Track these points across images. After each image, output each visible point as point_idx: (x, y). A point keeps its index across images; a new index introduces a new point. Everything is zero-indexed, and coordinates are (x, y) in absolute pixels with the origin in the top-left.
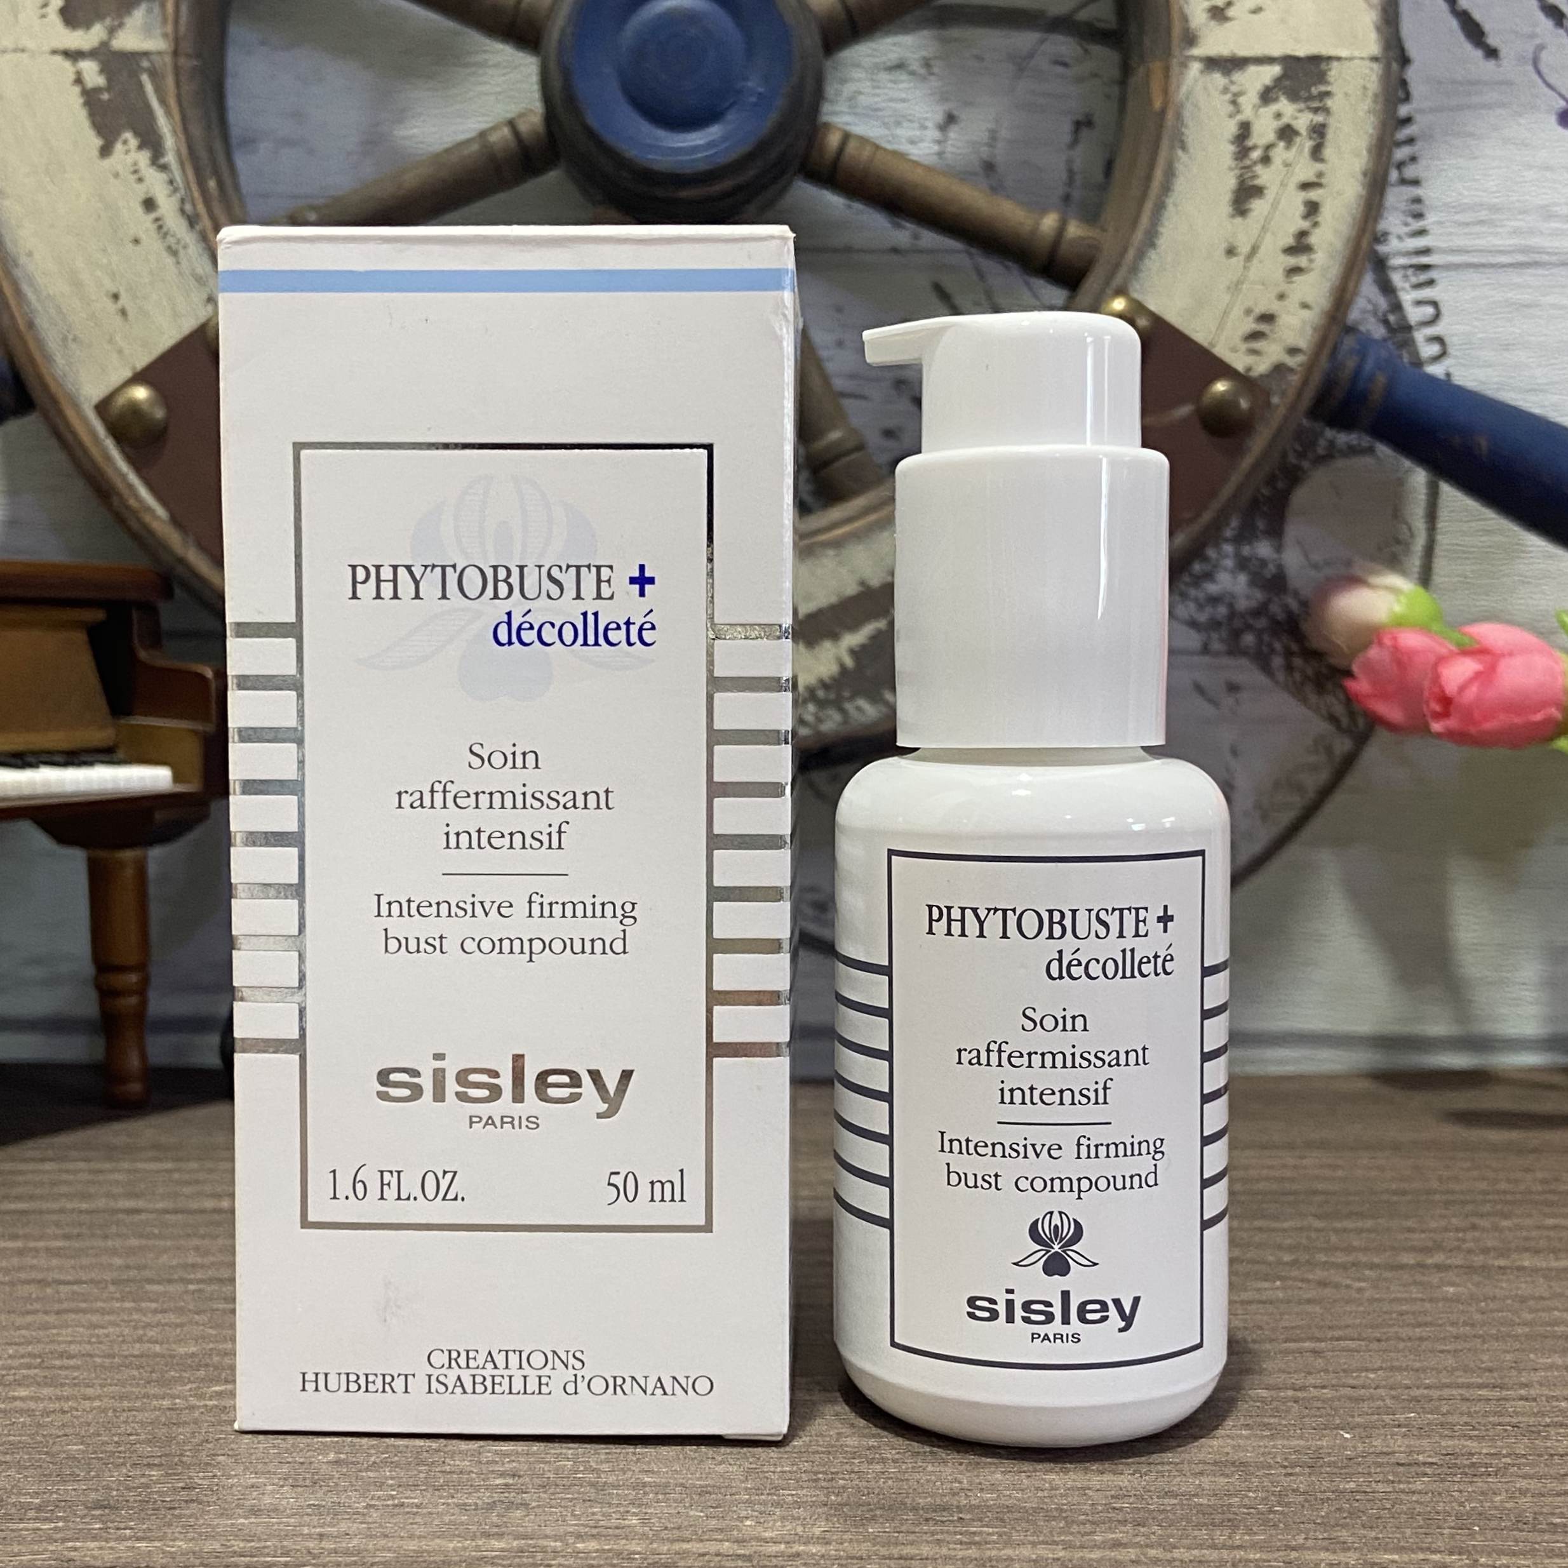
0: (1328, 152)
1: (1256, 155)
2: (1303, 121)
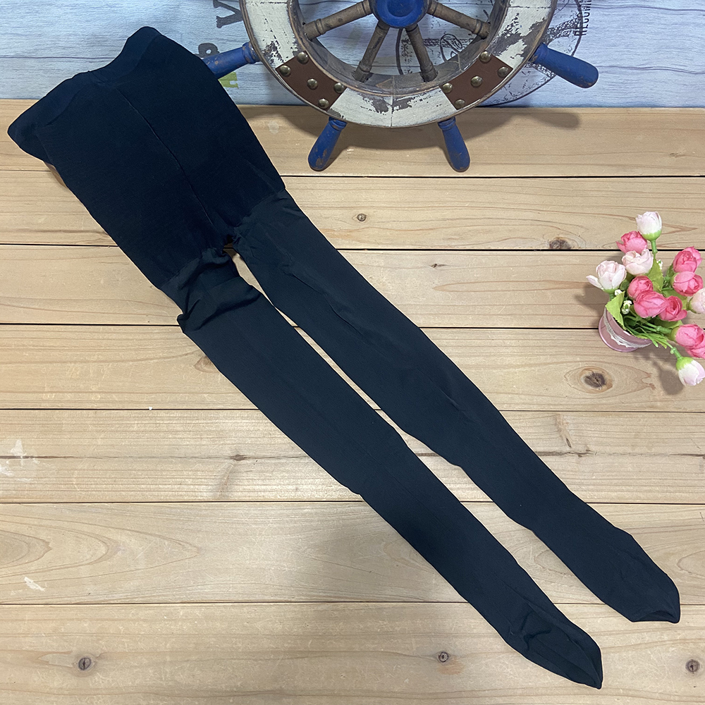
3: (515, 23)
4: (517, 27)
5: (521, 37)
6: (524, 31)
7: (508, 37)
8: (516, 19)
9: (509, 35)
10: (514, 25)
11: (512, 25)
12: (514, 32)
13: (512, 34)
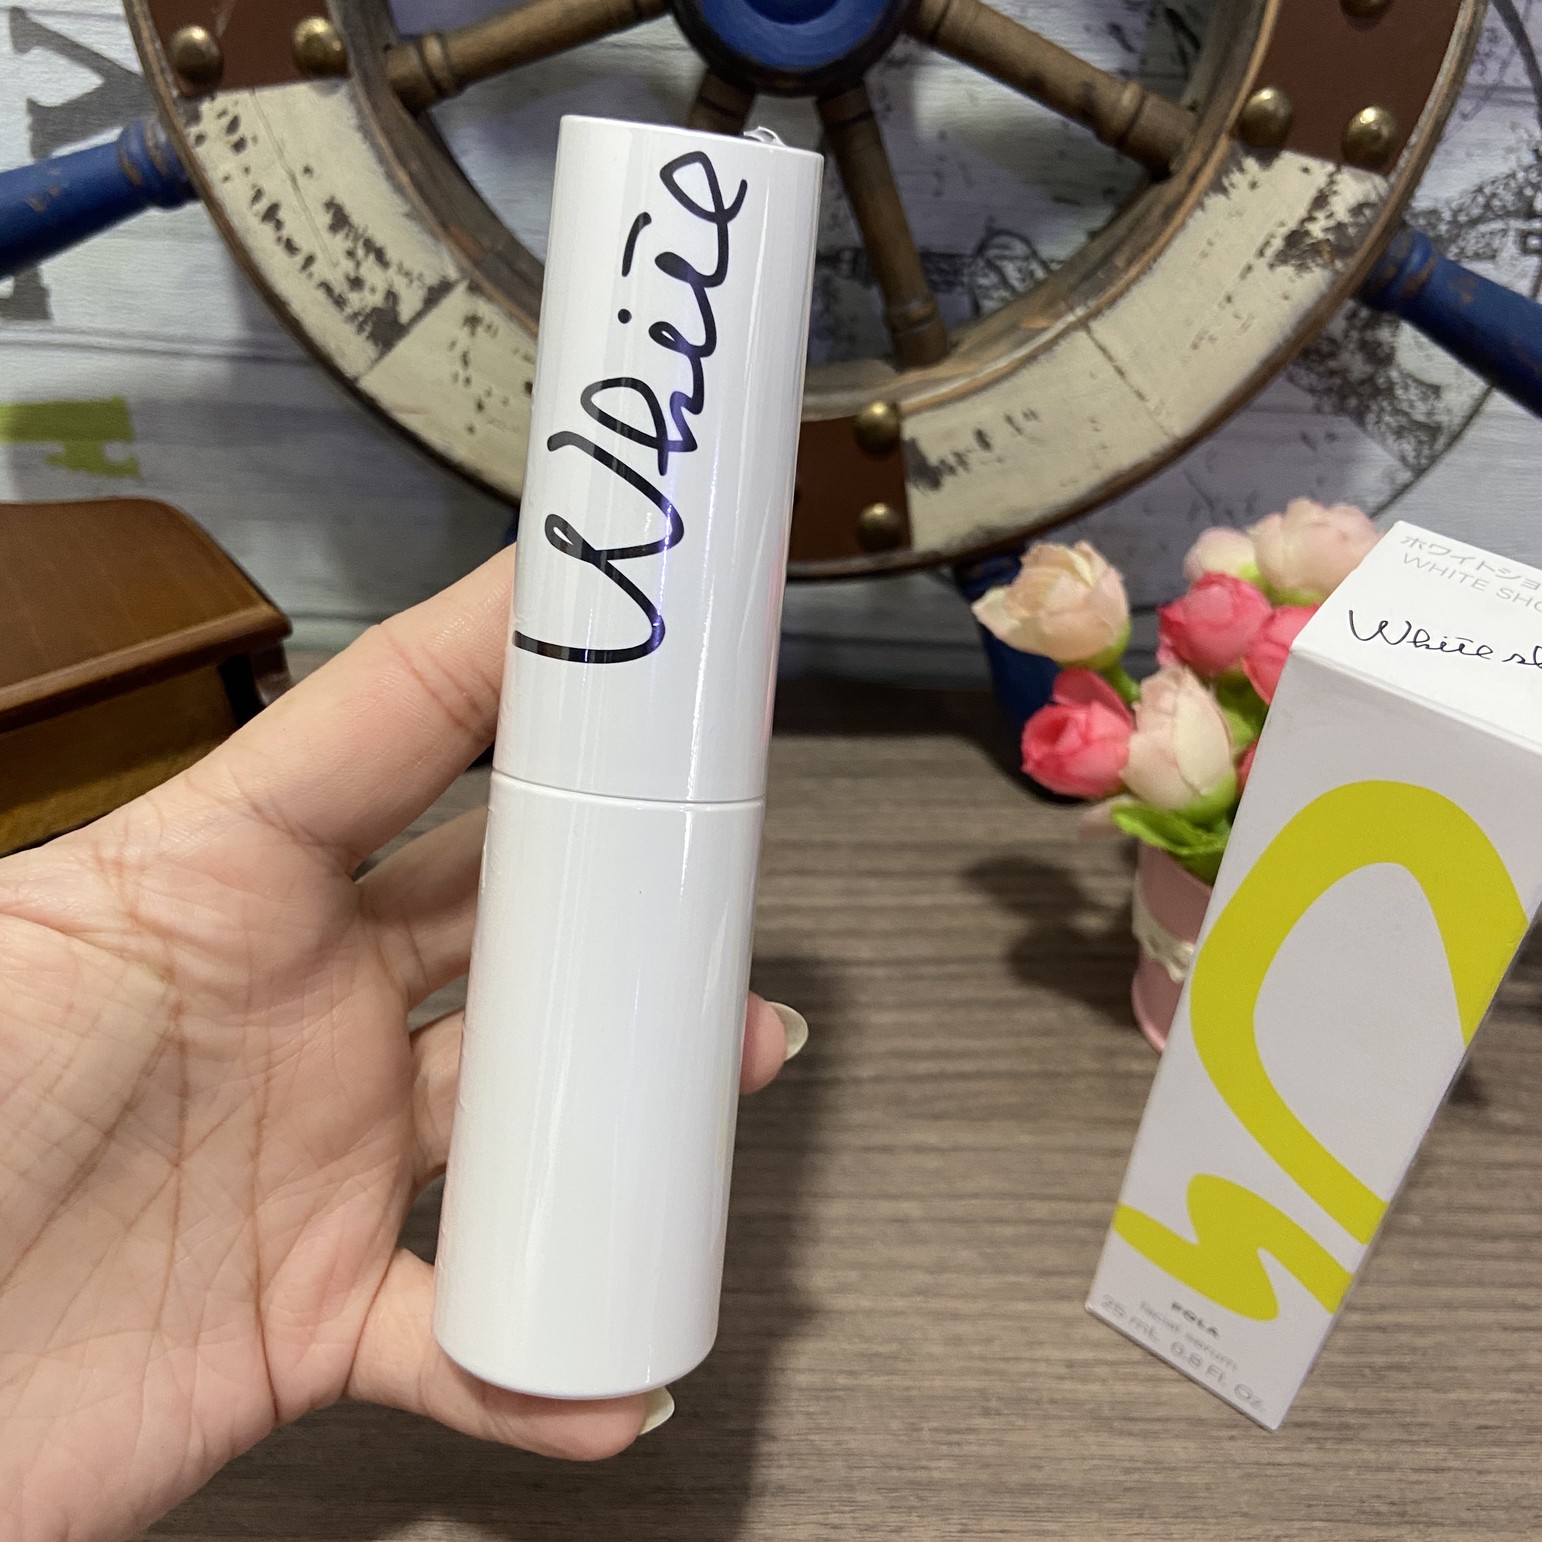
0: (321, 295)
1: (360, 252)
2: (356, 300)
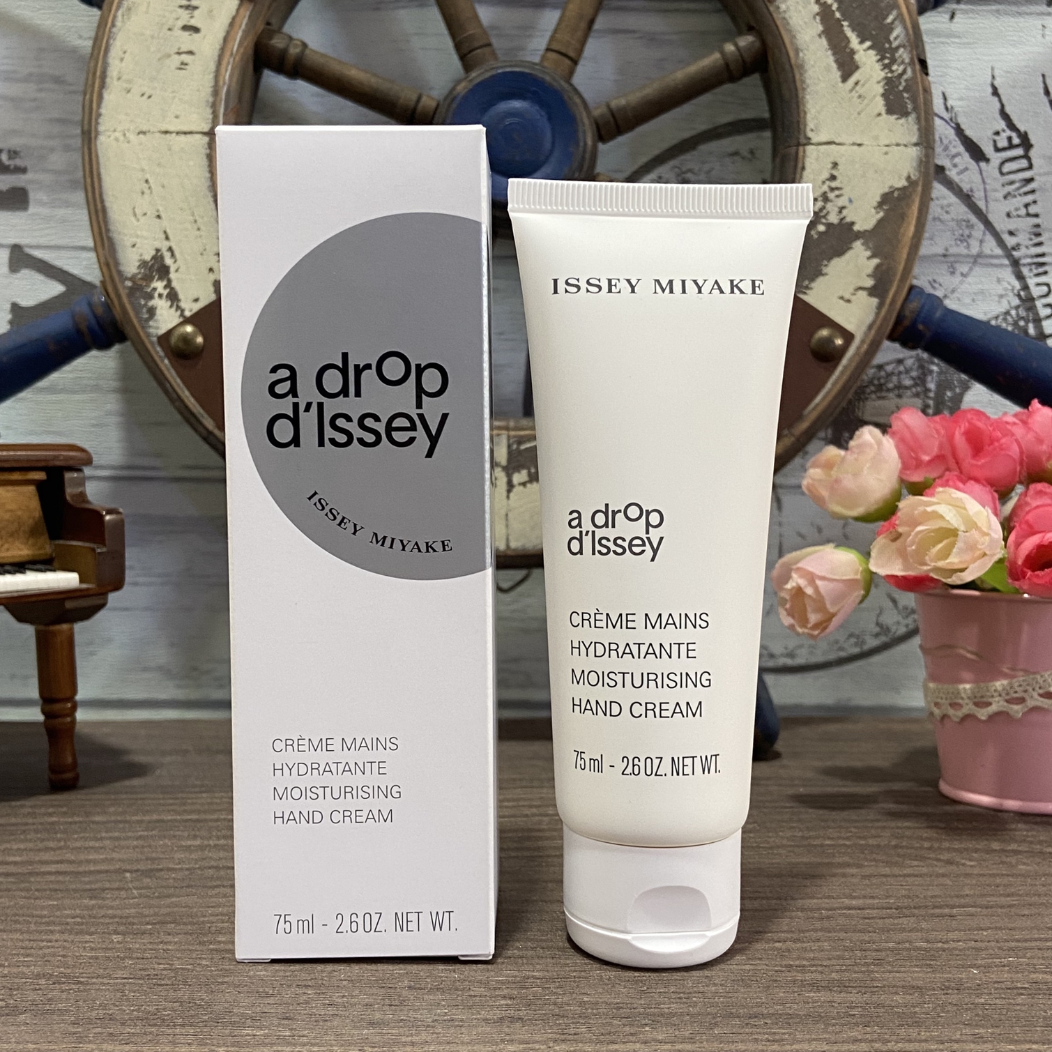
3: (832, 189)
4: (842, 202)
5: (858, 235)
6: (865, 217)
7: (820, 234)
8: (833, 178)
9: (821, 228)
10: (831, 195)
11: (825, 198)
12: (833, 218)
13: (829, 226)
